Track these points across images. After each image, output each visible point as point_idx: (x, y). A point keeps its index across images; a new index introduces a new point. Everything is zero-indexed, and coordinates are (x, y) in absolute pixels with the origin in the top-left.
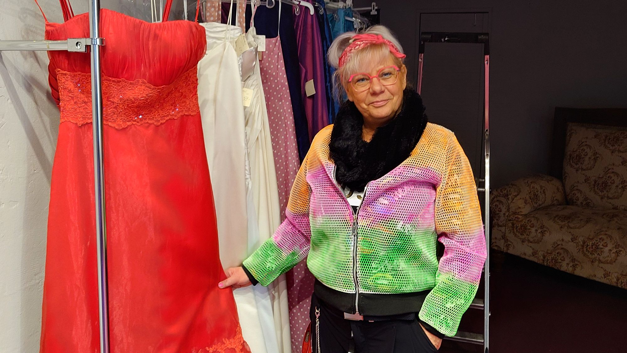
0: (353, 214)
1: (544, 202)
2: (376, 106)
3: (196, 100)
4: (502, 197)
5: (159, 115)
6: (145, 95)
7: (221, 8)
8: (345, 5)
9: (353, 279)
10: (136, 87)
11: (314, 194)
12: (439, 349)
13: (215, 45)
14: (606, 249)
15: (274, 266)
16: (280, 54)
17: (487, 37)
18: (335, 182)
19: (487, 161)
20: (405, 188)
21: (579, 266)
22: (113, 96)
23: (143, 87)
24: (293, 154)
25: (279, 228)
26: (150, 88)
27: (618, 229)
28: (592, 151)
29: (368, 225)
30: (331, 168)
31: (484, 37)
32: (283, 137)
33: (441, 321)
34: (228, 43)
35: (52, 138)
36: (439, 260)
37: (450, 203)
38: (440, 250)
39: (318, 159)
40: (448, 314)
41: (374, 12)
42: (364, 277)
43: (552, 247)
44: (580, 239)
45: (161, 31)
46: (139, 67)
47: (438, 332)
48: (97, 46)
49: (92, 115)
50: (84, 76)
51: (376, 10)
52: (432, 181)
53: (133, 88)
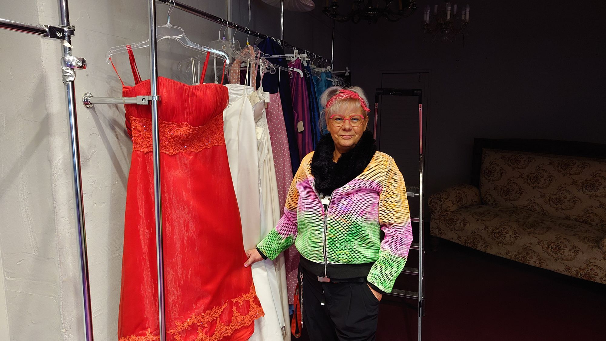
0: (324, 211)
1: (466, 203)
2: (344, 138)
3: (222, 135)
4: (437, 199)
5: (198, 145)
6: (187, 133)
7: (240, 73)
8: (326, 70)
9: (323, 254)
10: (182, 128)
11: (301, 196)
12: (380, 301)
13: (237, 99)
14: (508, 235)
15: (277, 247)
16: (280, 104)
17: (421, 92)
18: (314, 189)
19: (421, 175)
20: (359, 193)
21: (489, 247)
22: (167, 133)
23: (186, 128)
24: (288, 171)
25: (280, 221)
26: (191, 128)
27: (516, 221)
28: (499, 168)
29: (333, 218)
30: (312, 181)
31: (418, 92)
32: (282, 160)
33: (381, 282)
34: (246, 98)
35: (128, 161)
36: (381, 242)
37: (389, 205)
38: (382, 236)
39: (305, 173)
40: (386, 278)
41: (347, 74)
42: (332, 253)
43: (471, 234)
44: (490, 228)
45: (196, 91)
46: (183, 115)
47: (379, 289)
48: (156, 101)
49: (152, 146)
50: (148, 121)
51: (349, 72)
52: (376, 189)
53: (180, 128)
